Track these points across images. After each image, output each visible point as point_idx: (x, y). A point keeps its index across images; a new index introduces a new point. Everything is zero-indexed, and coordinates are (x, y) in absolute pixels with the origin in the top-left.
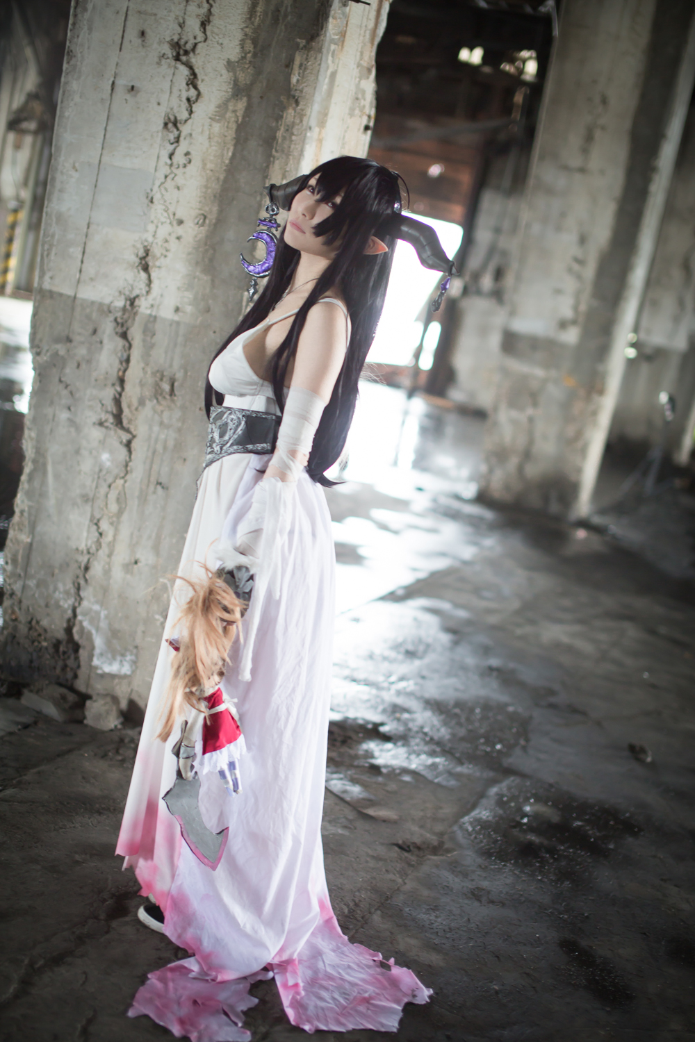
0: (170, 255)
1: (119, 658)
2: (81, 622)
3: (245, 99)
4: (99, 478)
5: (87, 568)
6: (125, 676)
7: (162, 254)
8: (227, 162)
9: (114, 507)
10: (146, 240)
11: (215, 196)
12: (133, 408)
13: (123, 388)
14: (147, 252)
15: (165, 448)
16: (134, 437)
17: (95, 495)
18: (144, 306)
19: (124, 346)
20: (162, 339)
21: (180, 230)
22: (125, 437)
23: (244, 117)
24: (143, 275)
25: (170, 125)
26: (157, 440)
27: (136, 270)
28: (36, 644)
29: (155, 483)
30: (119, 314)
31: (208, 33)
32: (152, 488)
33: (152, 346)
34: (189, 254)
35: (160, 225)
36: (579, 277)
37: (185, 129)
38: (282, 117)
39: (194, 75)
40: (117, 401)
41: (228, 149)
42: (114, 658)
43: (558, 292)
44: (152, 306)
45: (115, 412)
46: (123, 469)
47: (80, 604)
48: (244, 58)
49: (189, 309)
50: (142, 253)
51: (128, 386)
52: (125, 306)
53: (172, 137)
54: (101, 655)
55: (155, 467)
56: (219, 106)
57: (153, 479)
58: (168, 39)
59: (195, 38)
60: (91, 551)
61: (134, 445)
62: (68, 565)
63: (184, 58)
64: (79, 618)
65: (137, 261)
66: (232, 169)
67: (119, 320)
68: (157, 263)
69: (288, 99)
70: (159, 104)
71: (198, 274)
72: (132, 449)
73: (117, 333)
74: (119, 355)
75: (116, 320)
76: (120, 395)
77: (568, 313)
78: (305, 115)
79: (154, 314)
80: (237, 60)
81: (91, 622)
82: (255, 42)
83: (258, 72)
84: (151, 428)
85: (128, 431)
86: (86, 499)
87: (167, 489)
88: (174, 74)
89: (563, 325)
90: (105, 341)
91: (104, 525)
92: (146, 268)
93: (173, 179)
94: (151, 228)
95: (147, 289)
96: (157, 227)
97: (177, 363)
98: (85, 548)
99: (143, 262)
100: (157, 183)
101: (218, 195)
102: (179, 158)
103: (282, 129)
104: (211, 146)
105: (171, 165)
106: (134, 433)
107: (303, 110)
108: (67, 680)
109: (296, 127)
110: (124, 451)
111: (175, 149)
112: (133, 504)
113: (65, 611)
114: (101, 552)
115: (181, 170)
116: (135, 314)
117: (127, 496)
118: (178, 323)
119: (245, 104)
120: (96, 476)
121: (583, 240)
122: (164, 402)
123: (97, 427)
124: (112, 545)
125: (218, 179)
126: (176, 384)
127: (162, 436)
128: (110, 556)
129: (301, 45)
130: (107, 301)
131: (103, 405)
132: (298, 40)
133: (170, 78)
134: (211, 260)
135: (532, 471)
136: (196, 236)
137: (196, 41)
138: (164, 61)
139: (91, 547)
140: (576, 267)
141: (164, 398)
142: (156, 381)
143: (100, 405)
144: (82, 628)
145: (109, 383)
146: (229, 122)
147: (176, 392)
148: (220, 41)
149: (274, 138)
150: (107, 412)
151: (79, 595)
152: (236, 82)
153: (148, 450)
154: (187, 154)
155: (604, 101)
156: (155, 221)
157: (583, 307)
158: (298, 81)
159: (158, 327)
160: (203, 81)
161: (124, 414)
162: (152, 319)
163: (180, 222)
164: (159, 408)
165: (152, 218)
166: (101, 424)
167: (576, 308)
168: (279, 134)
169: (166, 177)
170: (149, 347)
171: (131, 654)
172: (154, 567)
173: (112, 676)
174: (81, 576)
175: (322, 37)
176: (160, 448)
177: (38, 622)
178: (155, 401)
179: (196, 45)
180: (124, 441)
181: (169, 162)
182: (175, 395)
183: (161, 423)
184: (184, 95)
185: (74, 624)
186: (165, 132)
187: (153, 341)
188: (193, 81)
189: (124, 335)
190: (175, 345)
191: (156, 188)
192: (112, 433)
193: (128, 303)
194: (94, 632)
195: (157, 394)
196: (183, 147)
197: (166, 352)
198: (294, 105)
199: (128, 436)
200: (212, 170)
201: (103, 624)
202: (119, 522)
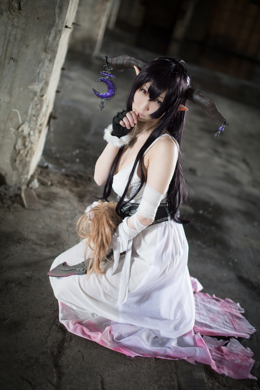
15: (15, 39)
26: (10, 35)
29: (10, 58)
32: (7, 61)
55: (9, 49)
57: (8, 56)
87: (16, 61)
122: (13, 13)
126: (21, 3)
127: (14, 33)
141: (14, 11)
153: (5, 40)
164: (11, 17)
172: (9, 103)
176: (12, 38)
178: (9, 12)
182: (21, 10)
183: (13, 25)
195: (10, 8)
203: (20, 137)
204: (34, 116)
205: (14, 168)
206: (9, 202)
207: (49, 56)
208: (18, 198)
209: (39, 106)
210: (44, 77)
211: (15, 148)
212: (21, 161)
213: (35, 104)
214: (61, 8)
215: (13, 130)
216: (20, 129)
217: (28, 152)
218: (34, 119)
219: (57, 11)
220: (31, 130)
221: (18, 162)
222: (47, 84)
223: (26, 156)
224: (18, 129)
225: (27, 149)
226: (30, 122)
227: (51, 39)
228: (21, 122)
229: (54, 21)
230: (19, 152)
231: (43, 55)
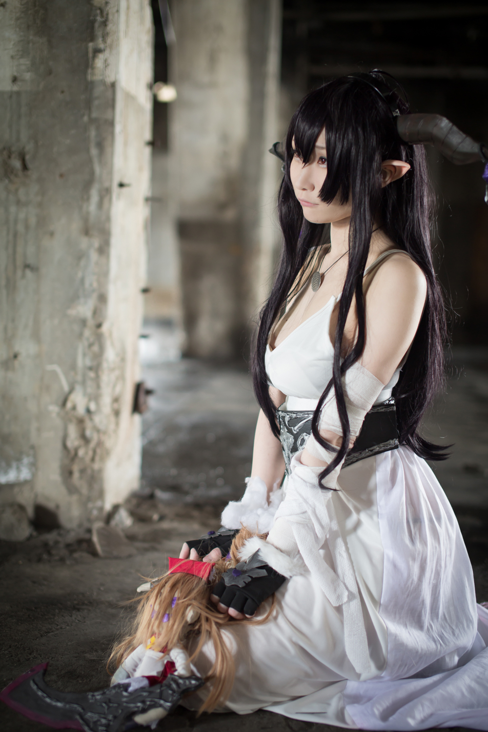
1: (14, 464)
6: (26, 482)
15: (27, 227)
26: (16, 221)
29: (23, 266)
32: (19, 272)
34: (17, 19)
42: (9, 466)
49: (28, 76)
55: (20, 250)
57: (19, 263)
71: (31, 37)
87: (37, 270)
89: (221, 207)
97: (24, 135)
118: (18, 93)
121: (224, 139)
122: (16, 180)
126: (28, 157)
127: (22, 216)
134: (43, 20)
141: (17, 175)
142: (4, 160)
147: (30, 165)
153: (8, 234)
164: (12, 187)
171: (28, 455)
172: (38, 356)
173: (11, 486)
176: (20, 228)
178: (7, 180)
182: (28, 170)
183: (18, 203)
190: (19, 116)
195: (8, 172)
203: (70, 421)
204: (91, 369)
205: (72, 490)
206: (64, 552)
207: (96, 243)
208: (85, 545)
209: (96, 348)
210: (95, 285)
211: (65, 446)
212: (83, 471)
213: (86, 343)
214: (100, 146)
215: (54, 409)
216: (69, 405)
217: (94, 452)
218: (92, 374)
219: (94, 151)
220: (90, 400)
221: (76, 475)
222: (103, 298)
223: (93, 460)
224: (64, 403)
225: (92, 445)
226: (84, 383)
227: (93, 207)
228: (66, 388)
229: (92, 173)
230: (76, 454)
231: (84, 242)
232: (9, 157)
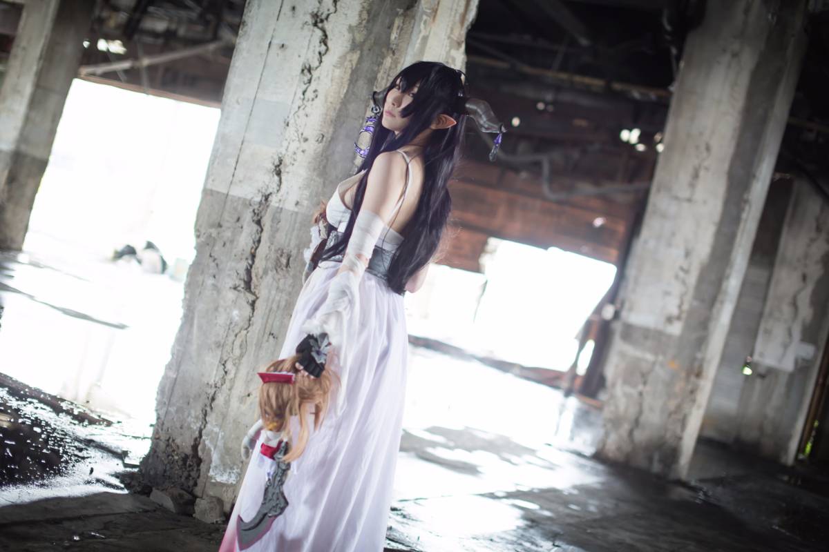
0: (296, 164)
1: (228, 471)
2: (204, 441)
3: (359, 52)
4: (229, 329)
5: (213, 399)
6: (231, 485)
7: (291, 163)
8: (342, 96)
9: (237, 352)
10: (281, 153)
11: (331, 121)
12: (259, 277)
13: (253, 262)
14: (281, 161)
15: (278, 307)
16: (257, 298)
17: (225, 342)
18: (274, 201)
19: (257, 230)
20: (284, 225)
21: (305, 146)
22: (251, 298)
23: (357, 64)
24: (276, 178)
25: (306, 71)
26: (273, 301)
27: (271, 175)
28: (170, 457)
29: (269, 334)
30: (256, 207)
31: (338, 7)
32: (266, 336)
33: (277, 230)
34: (310, 163)
35: (291, 142)
36: (684, 283)
37: (315, 74)
38: (382, 63)
39: (326, 36)
40: (249, 272)
41: (344, 87)
42: (225, 471)
43: (667, 293)
44: (280, 200)
45: (246, 279)
46: (247, 323)
47: (205, 427)
48: (360, 23)
49: (305, 203)
50: (277, 162)
51: (257, 260)
52: (261, 201)
53: (306, 79)
54: (216, 467)
56: (340, 58)
57: (267, 332)
58: (310, 11)
59: (329, 10)
60: (218, 385)
61: (257, 304)
62: (200, 396)
63: (320, 25)
64: (204, 437)
65: (273, 167)
66: (345, 102)
67: (256, 211)
68: (287, 170)
69: (388, 50)
70: (299, 56)
71: (314, 177)
72: (255, 308)
73: (253, 221)
74: (253, 236)
75: (254, 211)
76: (251, 267)
77: (674, 311)
78: (399, 63)
79: (281, 206)
80: (355, 25)
81: (211, 442)
82: (369, 12)
83: (370, 32)
84: (270, 292)
85: (254, 294)
86: (219, 345)
87: (277, 338)
88: (312, 36)
89: (670, 320)
90: (245, 227)
91: (229, 366)
92: (279, 173)
93: (304, 109)
94: (285, 144)
95: (278, 188)
96: (289, 143)
97: (293, 244)
98: (213, 383)
99: (277, 169)
100: (293, 112)
101: (334, 121)
102: (310, 94)
103: (382, 71)
104: (332, 86)
105: (304, 99)
106: (258, 296)
107: (397, 58)
108: (189, 487)
109: (392, 71)
110: (249, 309)
111: (307, 88)
112: (252, 349)
113: (194, 432)
114: (224, 386)
115: (310, 102)
116: (268, 206)
117: (248, 343)
118: (297, 214)
119: (358, 56)
120: (227, 328)
121: (688, 254)
122: (281, 272)
123: (233, 290)
124: (233, 381)
125: (335, 109)
126: (291, 259)
127: (277, 298)
128: (230, 390)
129: (400, 13)
130: (249, 197)
131: (238, 274)
132: (398, 10)
133: (308, 38)
134: (325, 167)
135: (640, 436)
136: (315, 150)
137: (329, 12)
138: (306, 26)
139: (218, 382)
140: (681, 274)
141: (282, 269)
142: (277, 257)
143: (236, 274)
144: (205, 445)
145: (244, 257)
146: (346, 69)
147: (291, 265)
148: (346, 12)
149: (375, 78)
150: (240, 279)
151: (205, 420)
152: (353, 41)
153: (266, 309)
154: (315, 91)
155: (708, 148)
156: (289, 140)
157: (686, 307)
158: (395, 38)
159: (283, 216)
160: (331, 40)
161: (253, 281)
162: (279, 210)
163: (306, 140)
164: (277, 277)
165: (287, 137)
166: (235, 288)
167: (680, 307)
168: (379, 76)
169: (299, 107)
170: (275, 231)
171: (238, 467)
173: (222, 485)
174: (208, 404)
175: (416, 8)
176: (275, 306)
177: (173, 440)
178: (275, 272)
179: (328, 15)
180: (250, 301)
181: (302, 97)
182: (289, 267)
183: (278, 288)
184: (317, 50)
185: (199, 443)
186: (302, 75)
187: (278, 226)
188: (324, 40)
189: (259, 223)
190: (293, 230)
191: (291, 116)
192: (242, 295)
193: (264, 198)
194: (212, 449)
195: (277, 266)
196: (313, 86)
197: (286, 235)
198: (391, 55)
199: (254, 298)
200: (331, 103)
201: (220, 443)
202: (239, 364)
232: (281, 256)
